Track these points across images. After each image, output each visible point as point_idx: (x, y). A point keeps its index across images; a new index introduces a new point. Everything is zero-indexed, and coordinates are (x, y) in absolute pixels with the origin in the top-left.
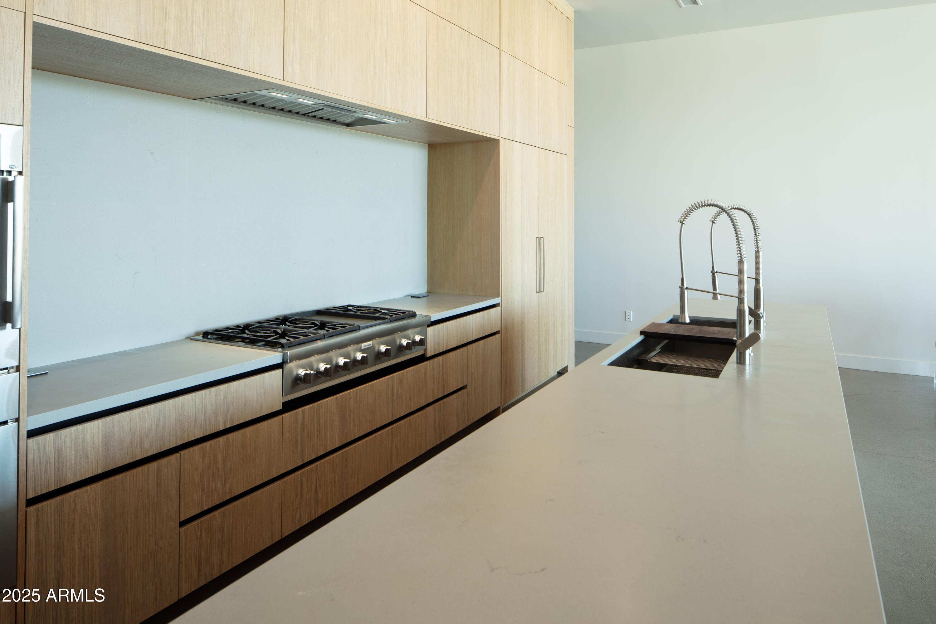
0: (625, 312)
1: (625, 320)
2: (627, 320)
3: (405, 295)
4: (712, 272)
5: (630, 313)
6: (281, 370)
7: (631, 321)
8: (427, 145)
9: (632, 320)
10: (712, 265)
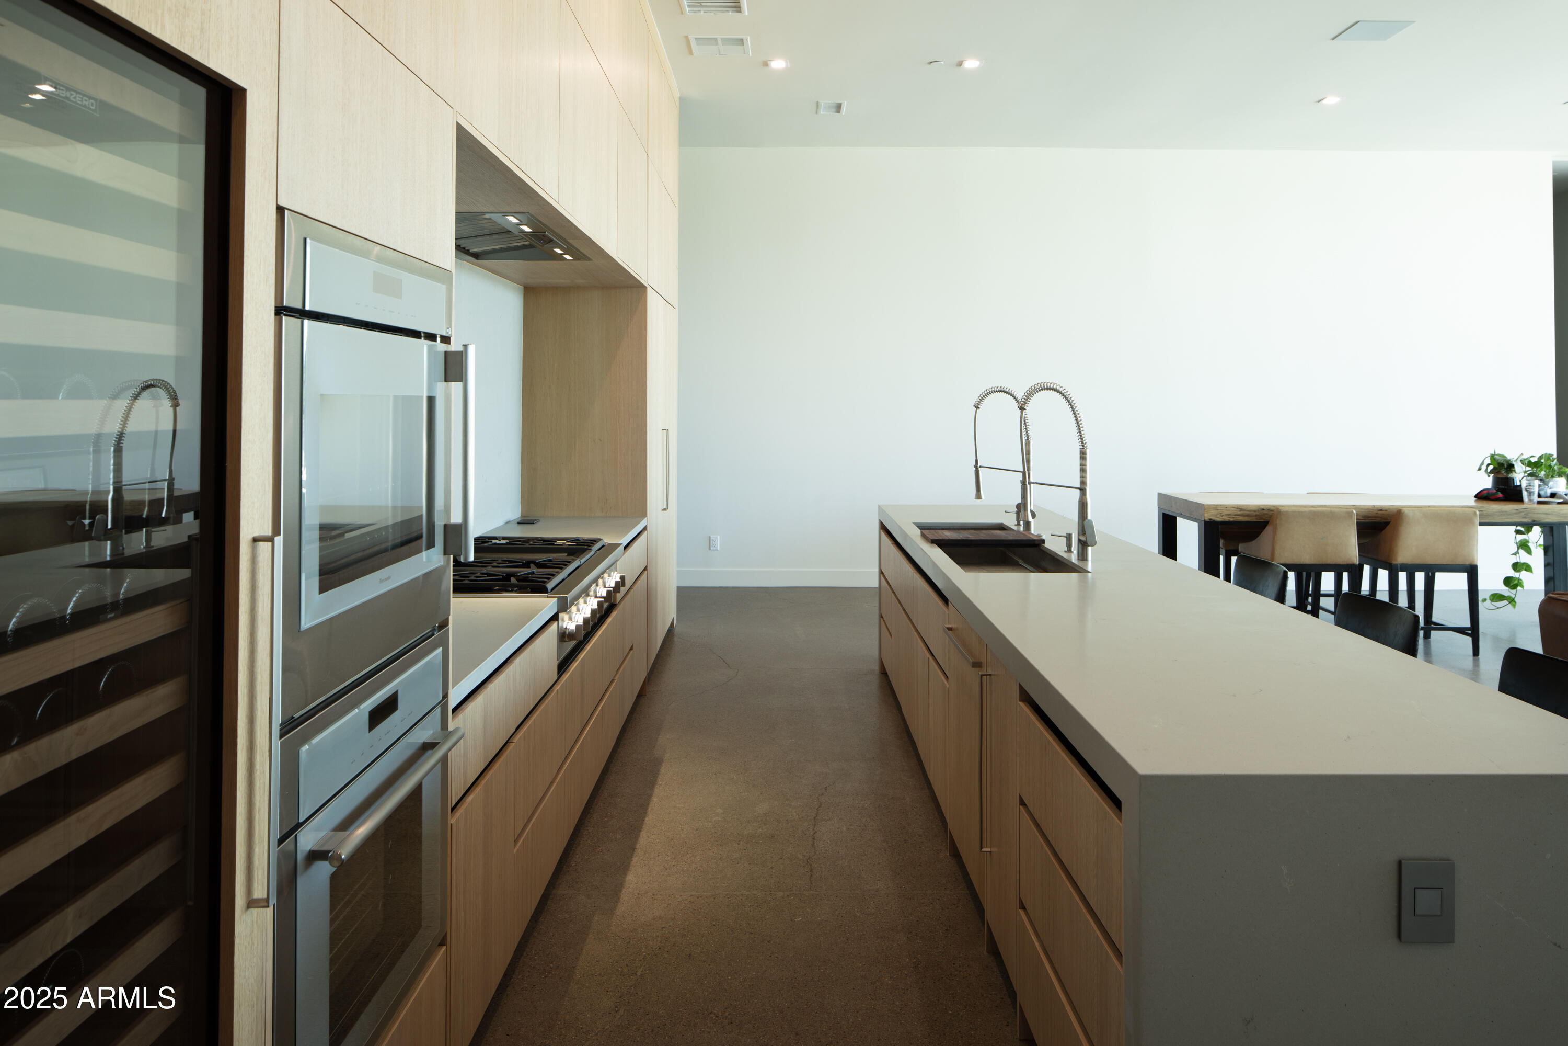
0: (710, 537)
1: (710, 549)
2: (712, 548)
3: (505, 522)
4: (975, 466)
5: (717, 538)
6: (557, 622)
7: (717, 550)
8: (523, 287)
9: (719, 549)
10: (975, 458)
